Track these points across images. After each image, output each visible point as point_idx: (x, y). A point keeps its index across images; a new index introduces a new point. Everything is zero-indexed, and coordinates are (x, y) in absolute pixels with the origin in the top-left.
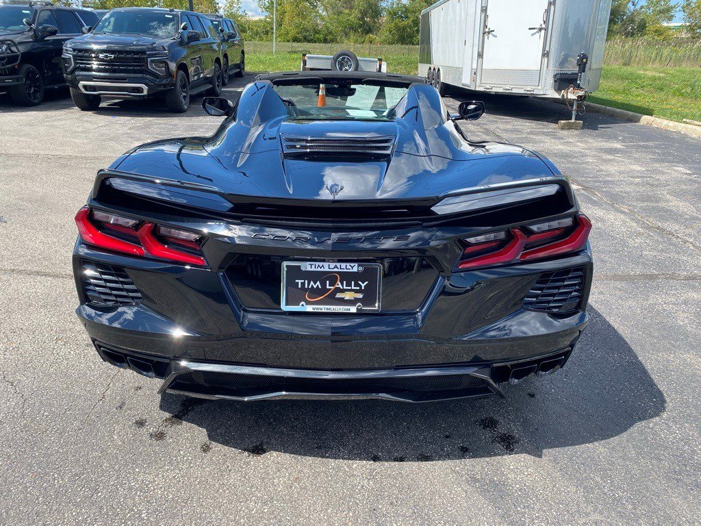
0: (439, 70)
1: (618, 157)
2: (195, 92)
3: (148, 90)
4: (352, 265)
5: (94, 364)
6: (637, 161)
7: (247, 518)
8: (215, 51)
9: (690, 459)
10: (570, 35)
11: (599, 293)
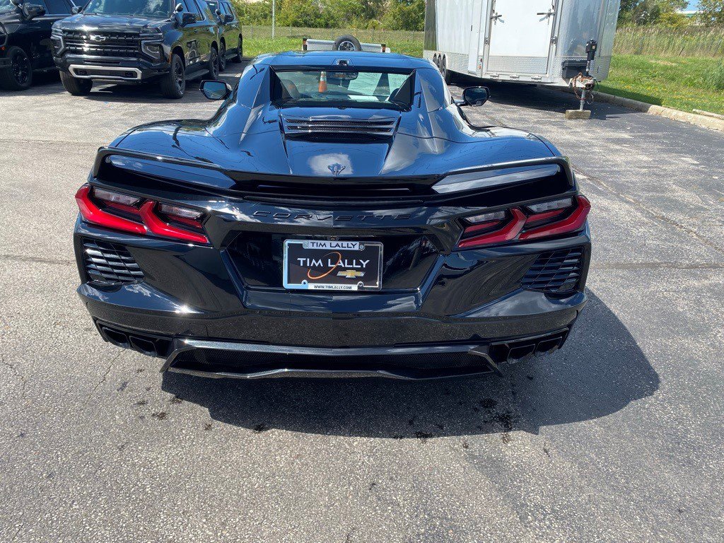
0: (444, 57)
1: (625, 147)
2: (191, 77)
3: (142, 74)
4: (354, 243)
5: (94, 347)
6: (645, 151)
7: (250, 492)
8: (212, 35)
9: (683, 438)
10: (579, 22)
11: (600, 281)
